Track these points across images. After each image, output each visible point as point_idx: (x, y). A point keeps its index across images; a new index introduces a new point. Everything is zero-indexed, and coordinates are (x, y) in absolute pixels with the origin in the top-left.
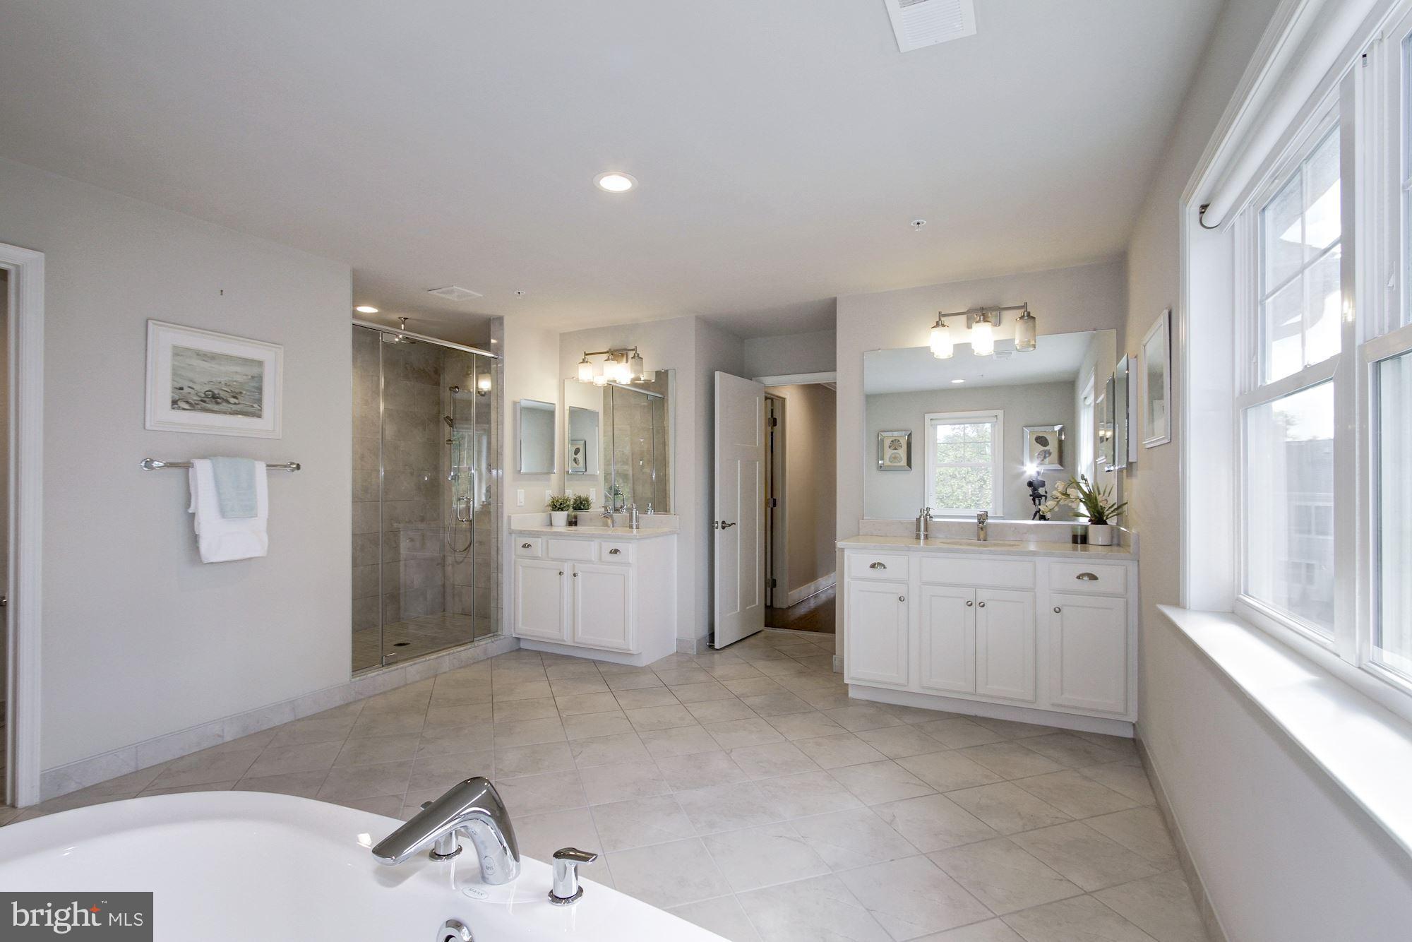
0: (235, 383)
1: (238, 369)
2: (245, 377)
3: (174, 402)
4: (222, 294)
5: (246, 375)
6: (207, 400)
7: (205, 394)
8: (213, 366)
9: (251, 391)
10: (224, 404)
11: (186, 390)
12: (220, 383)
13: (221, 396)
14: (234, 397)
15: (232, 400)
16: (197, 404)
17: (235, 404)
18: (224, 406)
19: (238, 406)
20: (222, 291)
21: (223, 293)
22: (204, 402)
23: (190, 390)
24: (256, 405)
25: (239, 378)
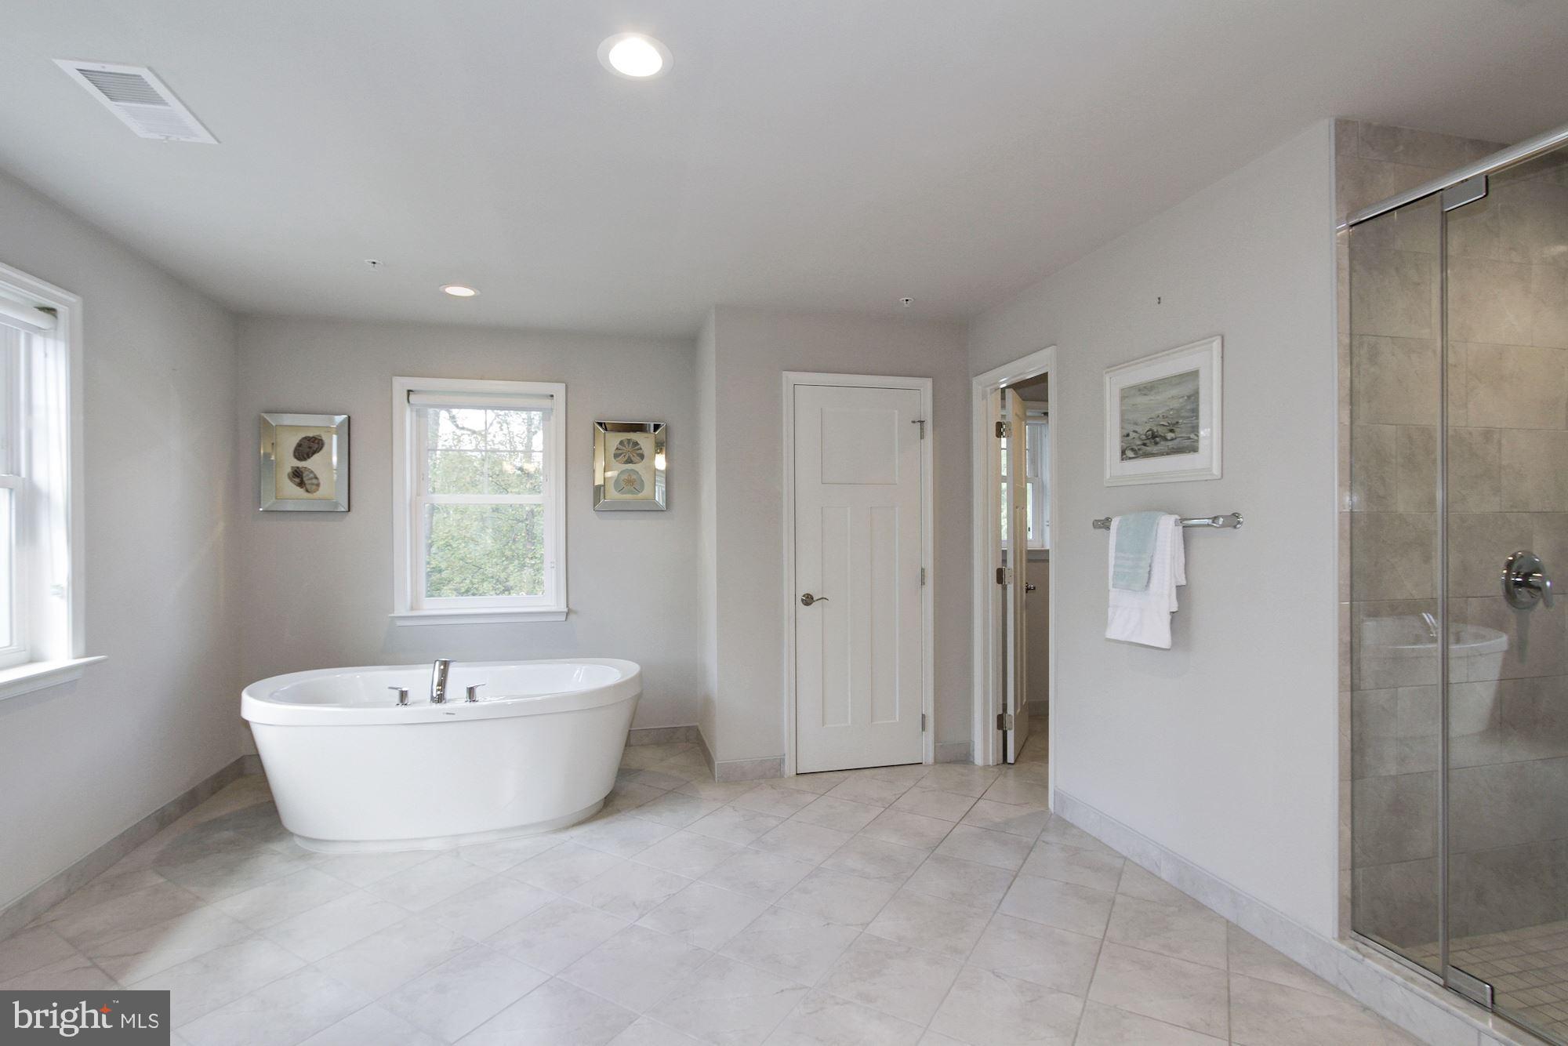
0: (1171, 413)
1: (1174, 392)
2: (1181, 400)
3: (1123, 452)
4: (1159, 303)
5: (1183, 397)
6: (1148, 441)
7: (1145, 435)
8: (1152, 398)
9: (1188, 418)
10: (1162, 443)
11: (1132, 435)
12: (1158, 416)
13: (1160, 433)
14: (1172, 431)
15: (1170, 435)
16: (1139, 449)
17: (1172, 439)
18: (1163, 446)
19: (1175, 441)
20: (1159, 299)
21: (1162, 300)
22: (1145, 445)
23: (1135, 434)
24: (1192, 436)
25: (1175, 404)
